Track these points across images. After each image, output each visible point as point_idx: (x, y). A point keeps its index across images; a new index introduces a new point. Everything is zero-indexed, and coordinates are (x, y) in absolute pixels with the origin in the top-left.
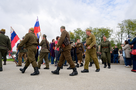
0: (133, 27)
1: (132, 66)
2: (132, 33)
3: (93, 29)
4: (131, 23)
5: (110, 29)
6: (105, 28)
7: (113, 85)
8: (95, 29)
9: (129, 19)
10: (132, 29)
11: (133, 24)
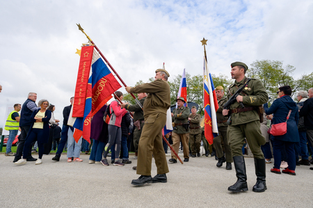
0: (272, 78)
1: (273, 160)
2: (271, 89)
3: (191, 77)
4: (270, 68)
5: (227, 79)
6: (216, 76)
7: (233, 205)
8: (195, 79)
9: (265, 60)
10: (271, 82)
11: (273, 70)
